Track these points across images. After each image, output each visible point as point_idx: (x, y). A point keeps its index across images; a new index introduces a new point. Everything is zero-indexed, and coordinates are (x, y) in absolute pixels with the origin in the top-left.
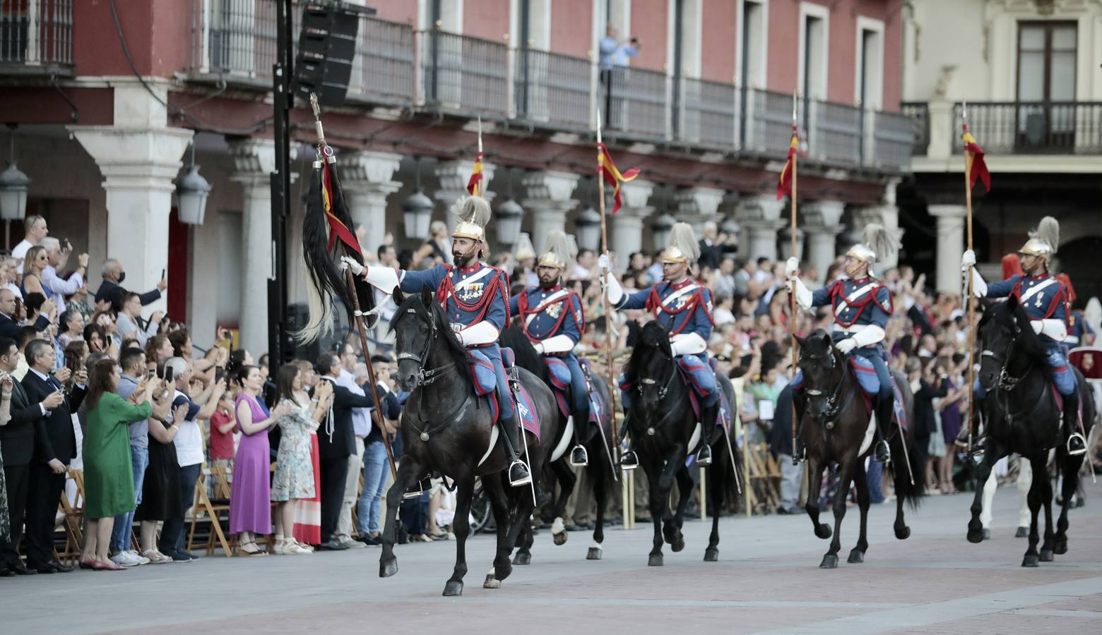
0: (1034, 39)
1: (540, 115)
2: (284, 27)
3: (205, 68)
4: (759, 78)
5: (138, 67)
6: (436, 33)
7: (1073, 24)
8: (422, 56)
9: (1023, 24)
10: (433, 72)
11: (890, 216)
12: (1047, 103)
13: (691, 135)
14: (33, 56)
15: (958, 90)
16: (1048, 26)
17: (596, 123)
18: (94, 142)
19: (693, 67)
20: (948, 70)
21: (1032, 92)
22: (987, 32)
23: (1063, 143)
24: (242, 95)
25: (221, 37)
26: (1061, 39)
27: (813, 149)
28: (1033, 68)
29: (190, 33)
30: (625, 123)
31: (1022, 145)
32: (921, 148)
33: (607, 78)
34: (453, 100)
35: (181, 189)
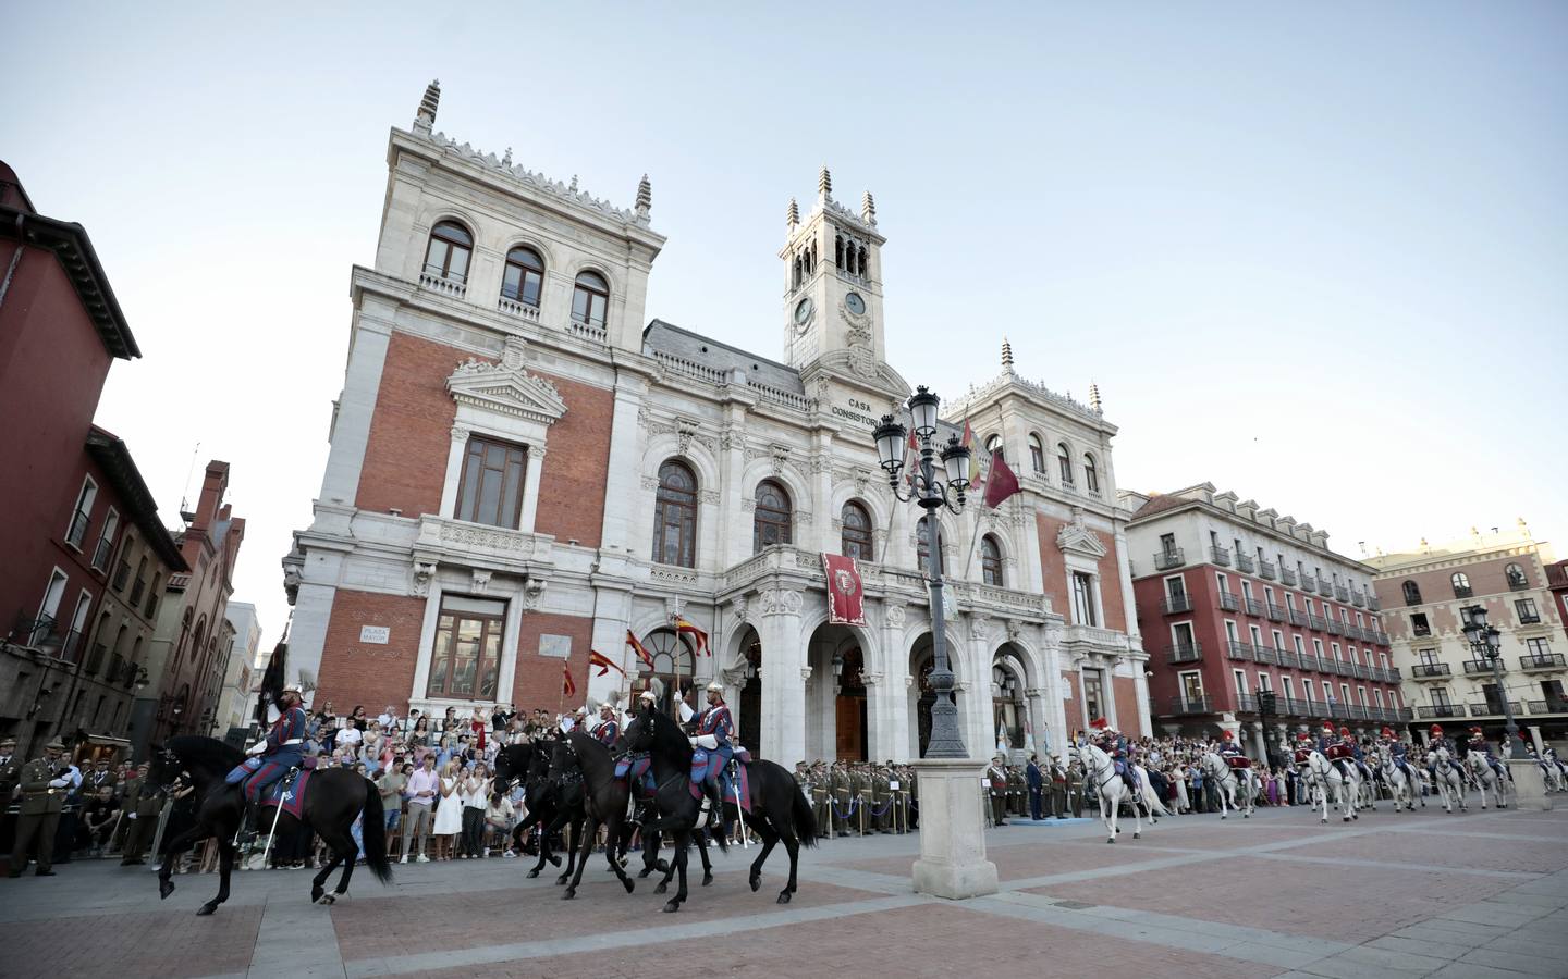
0: (1435, 692)
1: (1317, 714)
2: (1259, 699)
3: (1241, 709)
4: (1367, 704)
5: (1228, 711)
6: (1289, 699)
7: (1444, 689)
8: (1287, 704)
9: (1431, 690)
10: (1290, 707)
11: (1408, 733)
12: (1442, 706)
13: (1353, 717)
14: (1205, 709)
15: (1417, 705)
16: (1438, 689)
17: (1330, 715)
18: (1221, 725)
19: (1350, 702)
20: (1414, 700)
21: (1438, 703)
22: (1422, 691)
23: (1450, 715)
24: (1251, 714)
25: (1244, 703)
26: (1441, 692)
27: (1384, 718)
28: (1437, 699)
29: (1237, 702)
30: (1337, 716)
31: (1438, 716)
32: (1412, 717)
33: (1331, 706)
34: (1296, 712)
35: (1241, 734)
